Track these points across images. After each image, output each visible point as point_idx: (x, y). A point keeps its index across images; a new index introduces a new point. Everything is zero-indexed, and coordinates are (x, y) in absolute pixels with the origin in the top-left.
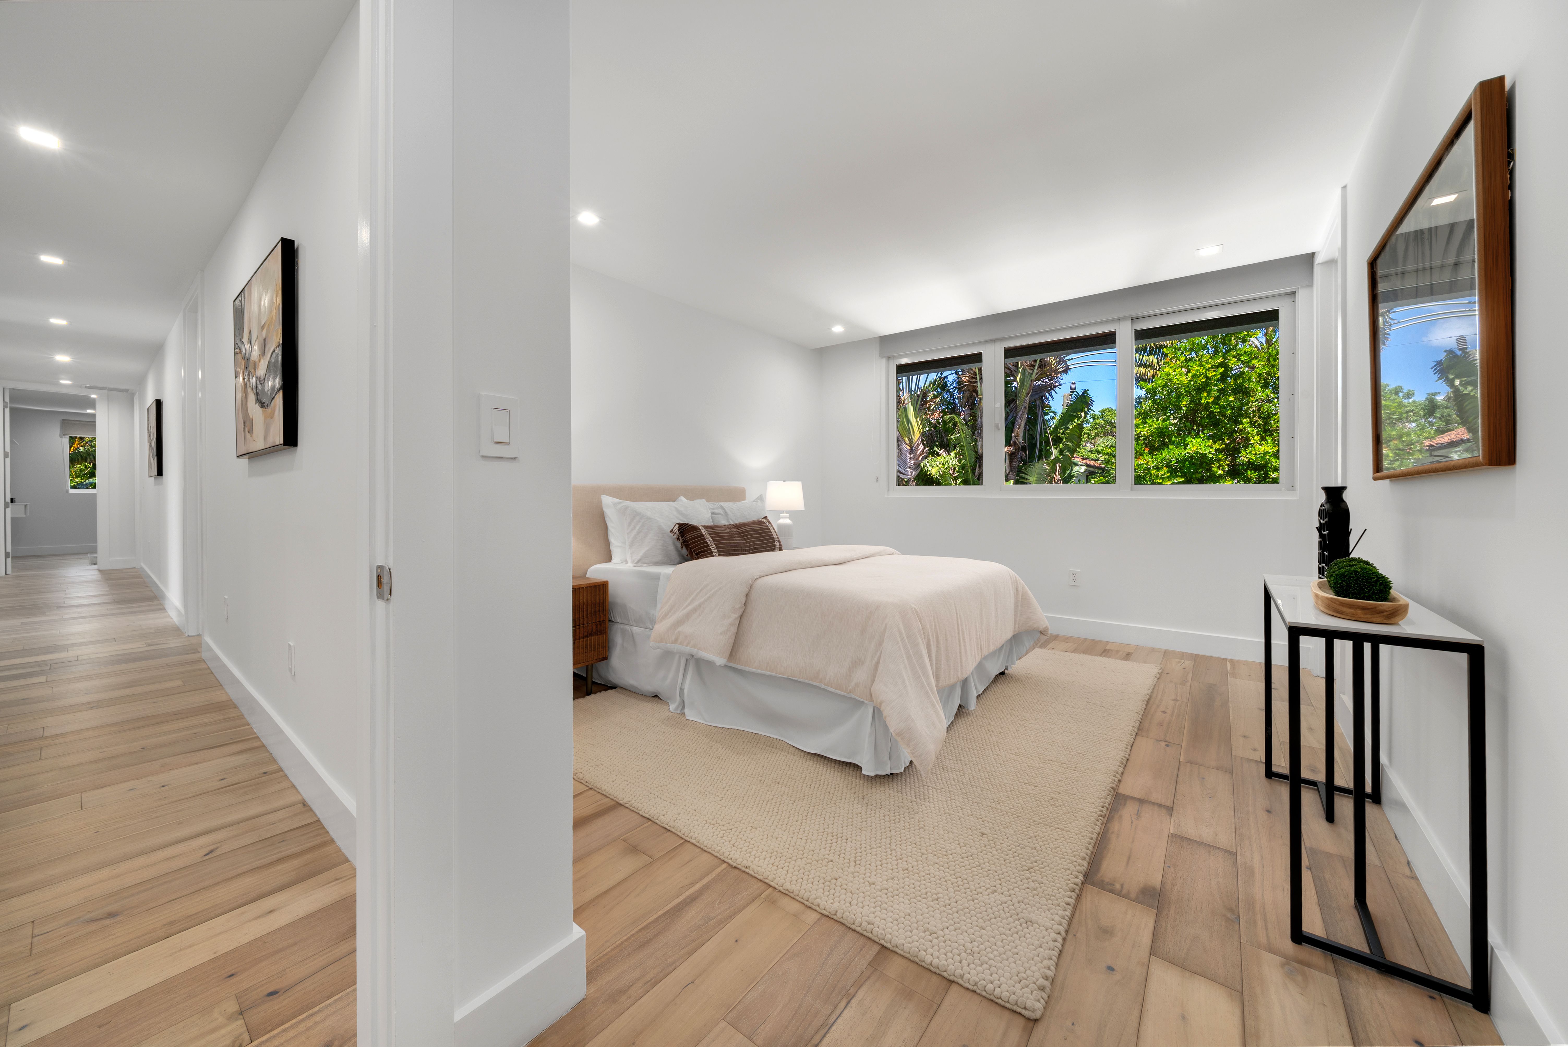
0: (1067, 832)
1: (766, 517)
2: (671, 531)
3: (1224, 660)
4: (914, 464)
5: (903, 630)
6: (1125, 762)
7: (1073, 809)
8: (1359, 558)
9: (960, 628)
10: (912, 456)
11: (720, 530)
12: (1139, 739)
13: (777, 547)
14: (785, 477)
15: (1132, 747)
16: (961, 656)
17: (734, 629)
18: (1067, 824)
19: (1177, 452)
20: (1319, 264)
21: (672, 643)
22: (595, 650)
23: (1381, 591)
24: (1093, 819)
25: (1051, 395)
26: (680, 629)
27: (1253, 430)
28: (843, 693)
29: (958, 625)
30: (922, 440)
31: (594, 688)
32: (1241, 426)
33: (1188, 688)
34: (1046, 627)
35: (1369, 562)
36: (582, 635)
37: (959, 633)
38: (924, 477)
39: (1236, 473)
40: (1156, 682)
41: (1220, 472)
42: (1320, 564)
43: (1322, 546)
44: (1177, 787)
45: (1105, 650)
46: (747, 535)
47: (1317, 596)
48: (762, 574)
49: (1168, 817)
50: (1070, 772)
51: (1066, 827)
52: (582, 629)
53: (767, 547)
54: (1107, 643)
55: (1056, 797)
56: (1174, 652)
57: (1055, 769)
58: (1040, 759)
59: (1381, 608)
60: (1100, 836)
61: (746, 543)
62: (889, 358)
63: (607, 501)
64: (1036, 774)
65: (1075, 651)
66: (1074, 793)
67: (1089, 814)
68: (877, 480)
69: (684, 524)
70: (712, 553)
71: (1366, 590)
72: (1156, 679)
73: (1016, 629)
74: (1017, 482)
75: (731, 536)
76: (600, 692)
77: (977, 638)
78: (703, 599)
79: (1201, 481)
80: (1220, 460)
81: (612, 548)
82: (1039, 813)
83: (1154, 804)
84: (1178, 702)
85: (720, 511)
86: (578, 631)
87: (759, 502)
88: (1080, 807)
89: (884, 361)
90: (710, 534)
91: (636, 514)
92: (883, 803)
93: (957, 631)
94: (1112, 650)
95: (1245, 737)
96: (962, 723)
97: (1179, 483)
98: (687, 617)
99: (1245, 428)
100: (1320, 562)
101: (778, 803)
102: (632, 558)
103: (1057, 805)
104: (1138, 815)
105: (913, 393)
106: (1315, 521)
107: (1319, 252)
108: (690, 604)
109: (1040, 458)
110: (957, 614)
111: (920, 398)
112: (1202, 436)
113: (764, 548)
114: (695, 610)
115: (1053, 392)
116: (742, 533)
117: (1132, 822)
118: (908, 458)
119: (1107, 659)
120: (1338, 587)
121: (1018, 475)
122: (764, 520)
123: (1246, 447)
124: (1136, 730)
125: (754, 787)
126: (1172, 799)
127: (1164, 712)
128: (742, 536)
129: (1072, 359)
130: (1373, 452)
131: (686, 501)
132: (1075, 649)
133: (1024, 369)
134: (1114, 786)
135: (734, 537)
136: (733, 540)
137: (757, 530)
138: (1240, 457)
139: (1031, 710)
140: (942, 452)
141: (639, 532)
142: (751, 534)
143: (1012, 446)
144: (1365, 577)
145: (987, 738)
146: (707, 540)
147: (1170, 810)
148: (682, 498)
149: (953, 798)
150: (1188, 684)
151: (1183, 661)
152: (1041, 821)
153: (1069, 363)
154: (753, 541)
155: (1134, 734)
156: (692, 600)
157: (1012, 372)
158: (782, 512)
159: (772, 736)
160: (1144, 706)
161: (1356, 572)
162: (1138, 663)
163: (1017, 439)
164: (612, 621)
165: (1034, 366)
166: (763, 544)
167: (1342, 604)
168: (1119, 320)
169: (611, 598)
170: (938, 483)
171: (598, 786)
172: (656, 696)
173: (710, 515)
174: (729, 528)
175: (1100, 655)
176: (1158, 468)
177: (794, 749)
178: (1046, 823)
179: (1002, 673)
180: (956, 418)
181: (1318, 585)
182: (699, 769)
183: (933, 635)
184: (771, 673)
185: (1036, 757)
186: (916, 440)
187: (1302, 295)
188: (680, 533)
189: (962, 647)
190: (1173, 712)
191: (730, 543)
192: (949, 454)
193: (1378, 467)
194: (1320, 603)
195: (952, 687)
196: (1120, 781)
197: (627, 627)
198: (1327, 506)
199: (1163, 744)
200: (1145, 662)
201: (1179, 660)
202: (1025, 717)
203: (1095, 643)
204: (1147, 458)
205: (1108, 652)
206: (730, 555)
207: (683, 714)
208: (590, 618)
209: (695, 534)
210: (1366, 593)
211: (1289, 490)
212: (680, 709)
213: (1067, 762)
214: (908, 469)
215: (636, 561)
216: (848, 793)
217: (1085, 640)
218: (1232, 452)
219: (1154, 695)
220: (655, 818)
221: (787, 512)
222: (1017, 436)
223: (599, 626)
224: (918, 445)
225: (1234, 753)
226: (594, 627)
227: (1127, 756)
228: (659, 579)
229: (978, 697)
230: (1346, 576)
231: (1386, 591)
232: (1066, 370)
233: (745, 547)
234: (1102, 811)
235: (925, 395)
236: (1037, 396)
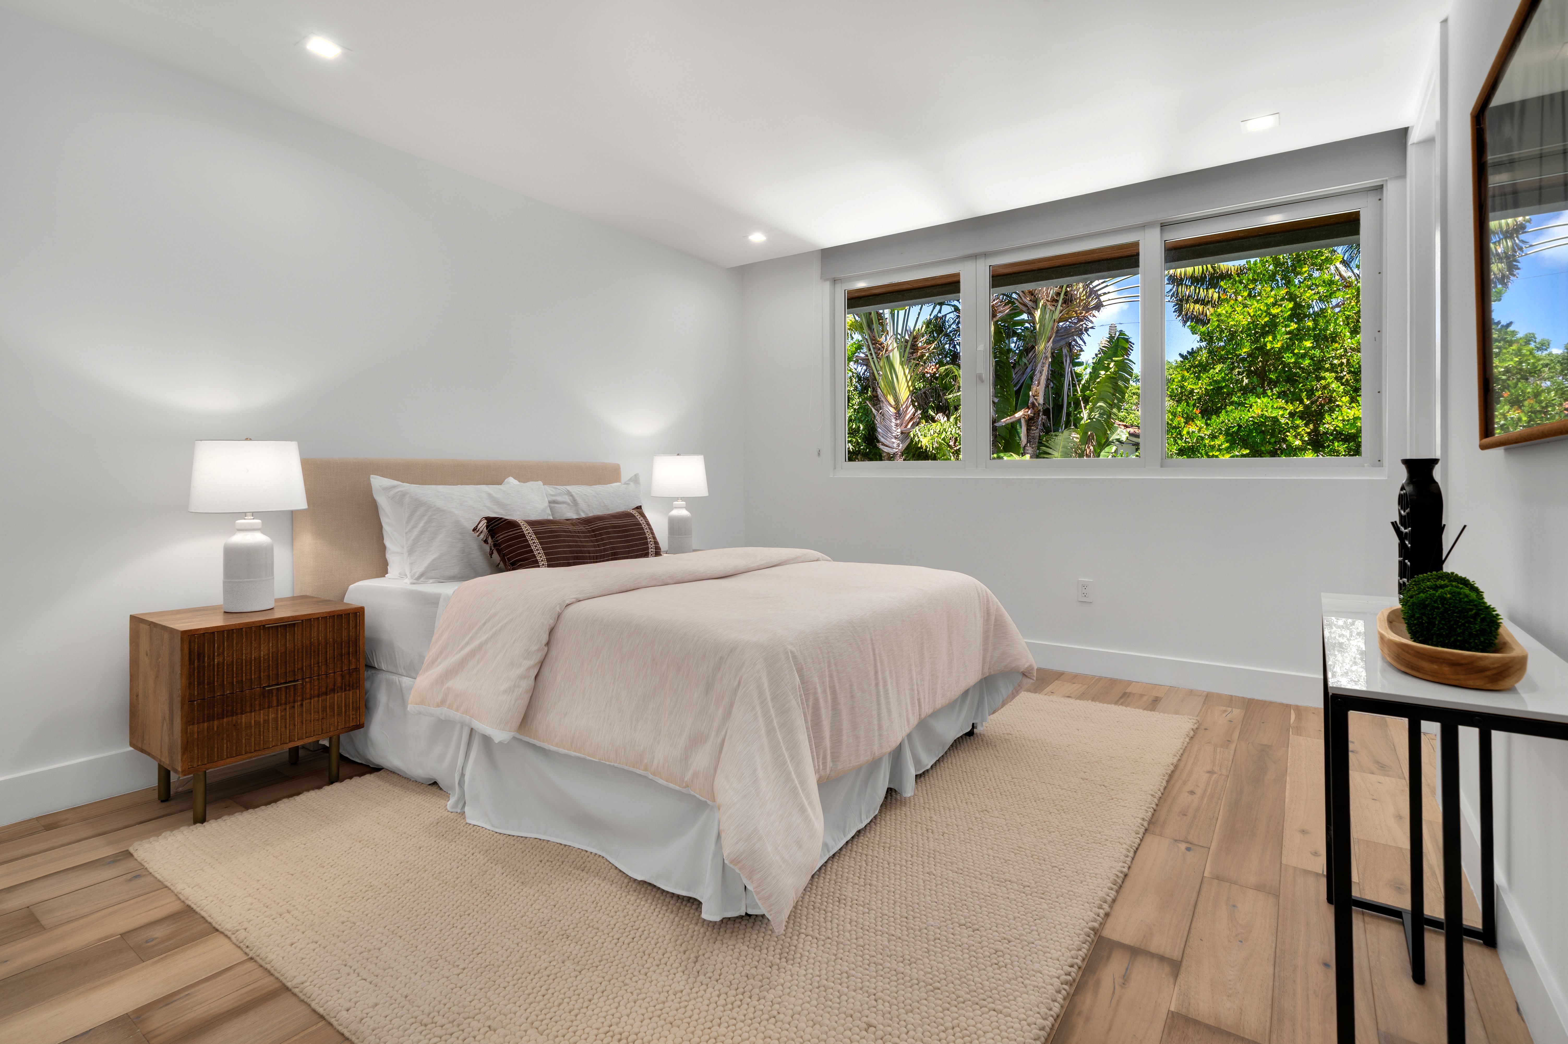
0: (1006, 1016)
1: (639, 508)
2: (474, 530)
3: (1288, 707)
4: (902, 433)
5: (766, 685)
6: (1120, 881)
7: (1024, 971)
8: (1452, 573)
9: (880, 676)
10: (898, 422)
11: (554, 527)
12: (1148, 838)
13: (652, 550)
14: (680, 449)
15: (1135, 852)
16: (879, 720)
17: (529, 683)
18: (1009, 1000)
19: (1236, 414)
20: (1413, 144)
21: (438, 706)
22: (339, 714)
23: (1483, 632)
24: (1051, 990)
25: (1082, 340)
26: (450, 684)
27: (1339, 387)
28: (677, 788)
29: (876, 672)
30: (912, 401)
31: (343, 771)
32: (1323, 381)
33: (1232, 752)
34: (1030, 666)
35: (1468, 581)
36: (316, 692)
37: (877, 685)
38: (916, 451)
39: (1317, 443)
40: (1188, 743)
41: (1298, 443)
42: (1401, 579)
43: (1403, 551)
44: (1194, 924)
45: (1125, 694)
46: (601, 534)
47: (1382, 637)
48: (581, 597)
49: (1172, 980)
50: (1034, 901)
51: (1005, 1007)
52: (316, 683)
53: (633, 551)
54: (1129, 683)
55: (1002, 948)
56: (1219, 696)
57: (1012, 896)
58: (993, 878)
59: (1481, 663)
60: (1059, 1021)
61: (599, 546)
62: (835, 281)
63: (378, 482)
64: (981, 907)
65: (1082, 696)
66: (1032, 940)
67: (1048, 980)
68: (819, 454)
69: (501, 518)
70: (537, 562)
71: (1459, 631)
72: (1187, 740)
73: (986, 670)
74: (1037, 456)
75: (573, 537)
76: (351, 778)
77: (912, 690)
78: (485, 637)
79: (1273, 454)
80: (1298, 427)
81: (389, 556)
82: (969, 980)
83: (1152, 955)
84: (1215, 776)
85: (567, 499)
86: (308, 686)
87: (632, 484)
88: (1037, 966)
89: (827, 285)
90: (536, 534)
91: (418, 504)
92: (724, 971)
93: (873, 682)
94: (1134, 694)
95: (1304, 832)
96: (893, 817)
97: (1243, 456)
98: (462, 664)
99: (1329, 384)
100: (1402, 575)
101: (552, 977)
102: (411, 570)
103: (1001, 964)
104: (1126, 979)
105: (899, 337)
106: (1394, 513)
107: (1413, 127)
108: (468, 643)
109: (1067, 425)
110: (874, 655)
111: (909, 344)
112: (1270, 394)
113: (629, 552)
114: (472, 654)
115: (1085, 337)
116: (593, 531)
117: (1114, 992)
118: (893, 424)
119: (1124, 707)
120: (1415, 625)
121: (1039, 449)
122: (635, 513)
123: (1331, 410)
124: (1146, 824)
125: (525, 946)
126: (1182, 946)
127: (1192, 793)
128: (592, 536)
129: (1109, 293)
130: (1480, 406)
131: (518, 483)
132: (1083, 693)
133: (1045, 306)
134: (1096, 925)
135: (578, 537)
136: (576, 542)
137: (619, 527)
138: (1324, 424)
139: (999, 795)
140: (940, 417)
141: (423, 531)
142: (609, 533)
143: (1029, 409)
144: (1457, 608)
145: (921, 842)
146: (531, 542)
147: (1175, 967)
148: (511, 480)
149: (840, 955)
150: (1233, 746)
151: (1230, 709)
152: (969, 996)
153: (1102, 298)
154: (611, 543)
155: (1142, 830)
156: (472, 639)
157: (1029, 309)
158: (677, 499)
159: (590, 849)
160: (1165, 783)
161: (1442, 599)
162: (1166, 715)
163: (1036, 400)
164: (375, 668)
165: (1057, 301)
166: (628, 547)
167: (1418, 654)
168: (1143, 227)
169: (367, 633)
170: (934, 458)
171: (262, 955)
172: (435, 783)
173: (546, 504)
174: (573, 524)
175: (1116, 703)
176: (1213, 437)
177: (616, 871)
178: (977, 1000)
179: (970, 734)
180: (955, 370)
181: (1389, 616)
182: (447, 914)
183: (824, 691)
184: (578, 754)
185: (987, 875)
186: (904, 400)
187: (1391, 189)
188: (489, 531)
189: (883, 706)
190: (1206, 790)
191: (570, 546)
192: (948, 420)
193: (1487, 428)
194: (1386, 651)
195: (874, 765)
196: (1107, 915)
197: (395, 678)
198: (1409, 489)
199: (1183, 846)
200: (1177, 713)
201: (1224, 708)
202: (986, 806)
203: (1113, 682)
204: (1198, 423)
205: (1128, 696)
206: (569, 565)
207: (463, 813)
208: (331, 666)
209: (512, 533)
210: (1458, 635)
211: (1374, 466)
212: (460, 806)
213: (1033, 885)
214: (894, 440)
215: (417, 575)
216: (674, 953)
217: (1100, 679)
218: (1313, 416)
219: (1182, 764)
220: (332, 1014)
221: (683, 499)
222: (1036, 396)
223: (347, 677)
224: (907, 408)
225: (1284, 862)
226: (339, 679)
227: (1125, 870)
228: (438, 603)
229: (918, 777)
230: (1427, 606)
231: (1491, 632)
232: (1099, 306)
233: (597, 552)
234: (1069, 974)
235: (915, 339)
236: (1063, 343)
